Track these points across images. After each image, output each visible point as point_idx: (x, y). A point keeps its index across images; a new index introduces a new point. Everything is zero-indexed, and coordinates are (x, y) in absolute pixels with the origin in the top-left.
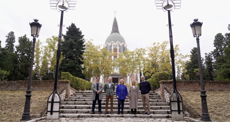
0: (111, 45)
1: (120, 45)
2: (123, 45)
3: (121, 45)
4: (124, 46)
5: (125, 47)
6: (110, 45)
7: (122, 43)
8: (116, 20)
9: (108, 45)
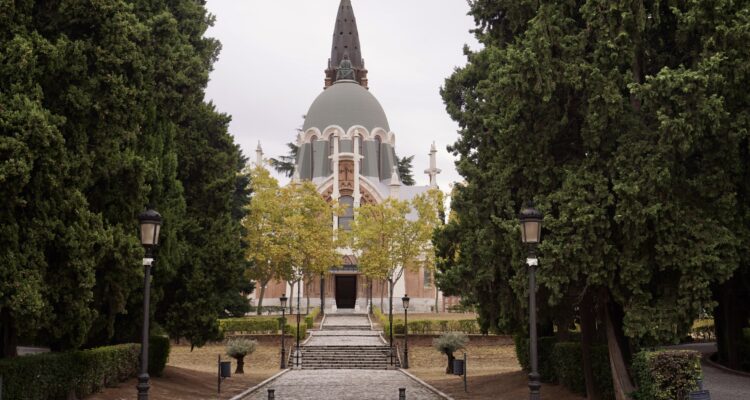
0: (326, 139)
1: (366, 139)
2: (378, 138)
3: (370, 137)
4: (383, 141)
5: (385, 145)
6: (323, 137)
7: (375, 131)
8: (349, 8)
9: (314, 137)
